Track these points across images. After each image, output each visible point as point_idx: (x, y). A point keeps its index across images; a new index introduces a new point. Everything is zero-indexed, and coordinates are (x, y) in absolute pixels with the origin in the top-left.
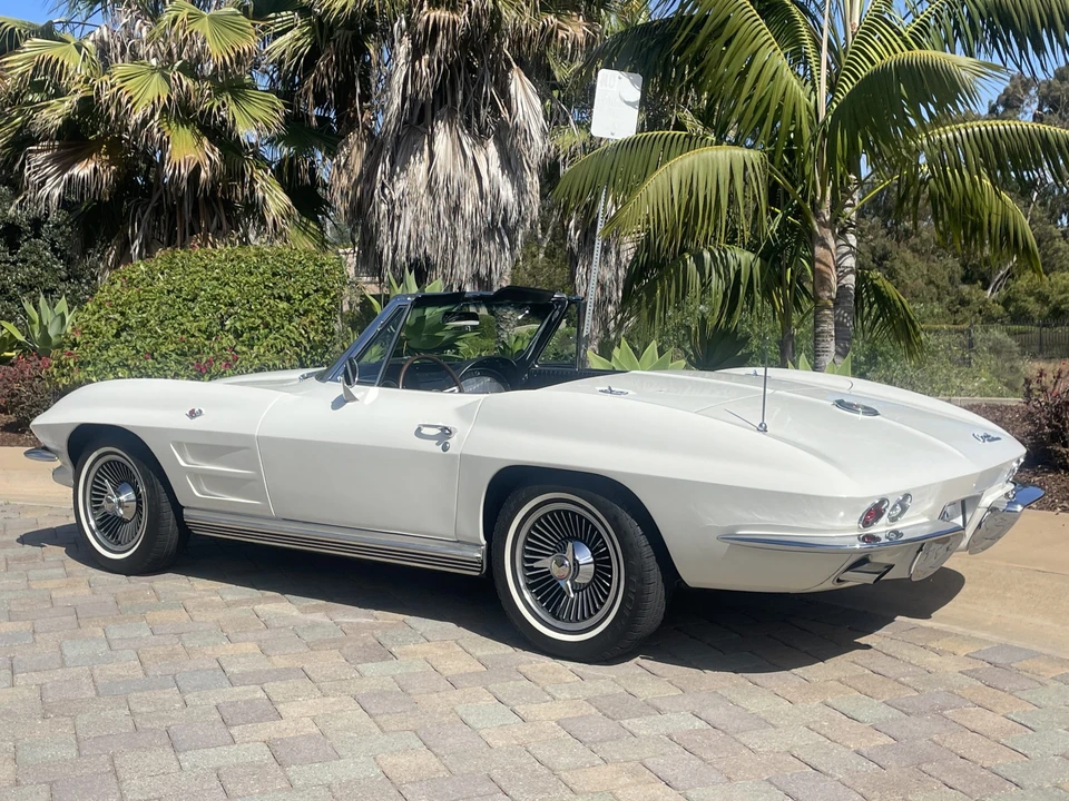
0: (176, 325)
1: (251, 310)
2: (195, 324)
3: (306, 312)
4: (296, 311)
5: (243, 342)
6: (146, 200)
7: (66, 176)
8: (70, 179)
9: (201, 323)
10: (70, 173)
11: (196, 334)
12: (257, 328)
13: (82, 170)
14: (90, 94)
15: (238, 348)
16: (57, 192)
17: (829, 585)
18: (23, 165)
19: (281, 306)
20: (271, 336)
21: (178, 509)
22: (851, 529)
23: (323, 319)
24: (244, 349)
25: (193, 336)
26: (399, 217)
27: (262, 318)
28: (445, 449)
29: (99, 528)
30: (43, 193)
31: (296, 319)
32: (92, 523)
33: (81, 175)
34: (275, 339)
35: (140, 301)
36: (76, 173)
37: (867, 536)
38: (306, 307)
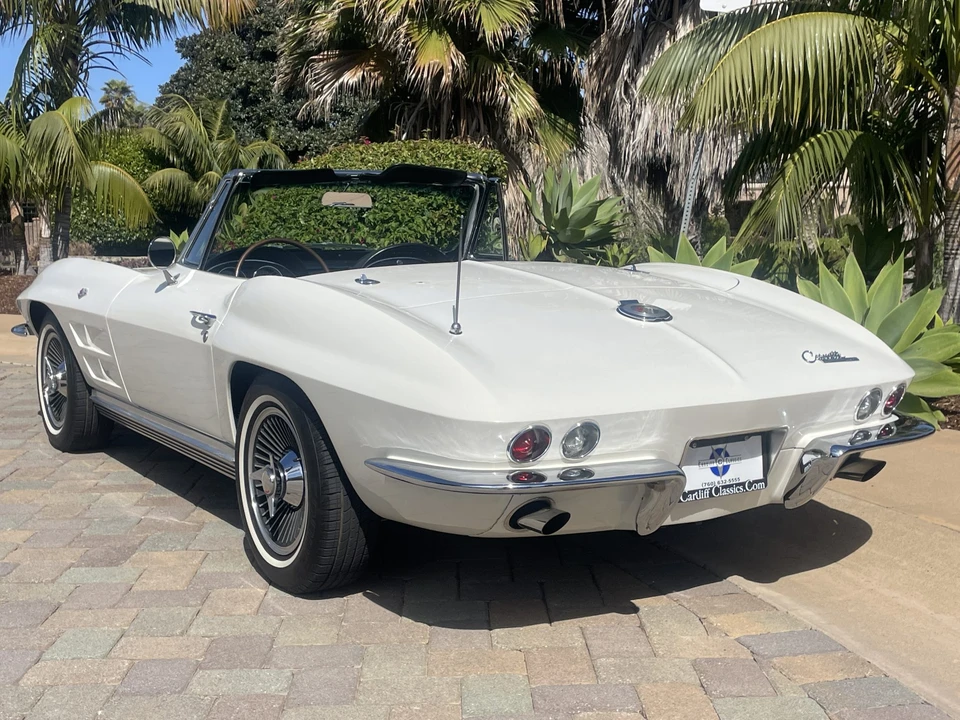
0: (318, 217)
1: (388, 203)
2: (336, 217)
3: (439, 207)
4: (430, 205)
5: (374, 234)
6: (412, 104)
7: (337, 84)
8: (341, 86)
9: (341, 216)
10: (341, 81)
11: (336, 226)
12: (388, 221)
13: (351, 78)
14: (351, 5)
15: (369, 240)
16: (329, 99)
17: (503, 531)
18: (306, 73)
19: (417, 200)
20: (402, 228)
21: (90, 389)
22: (500, 463)
23: (459, 212)
24: (374, 241)
25: (333, 228)
26: (640, 116)
27: (395, 211)
28: (205, 340)
29: (51, 403)
30: (320, 99)
31: (428, 214)
32: (46, 396)
33: (351, 82)
34: (404, 232)
35: (297, 196)
36: (345, 81)
37: (524, 473)
38: (439, 202)
